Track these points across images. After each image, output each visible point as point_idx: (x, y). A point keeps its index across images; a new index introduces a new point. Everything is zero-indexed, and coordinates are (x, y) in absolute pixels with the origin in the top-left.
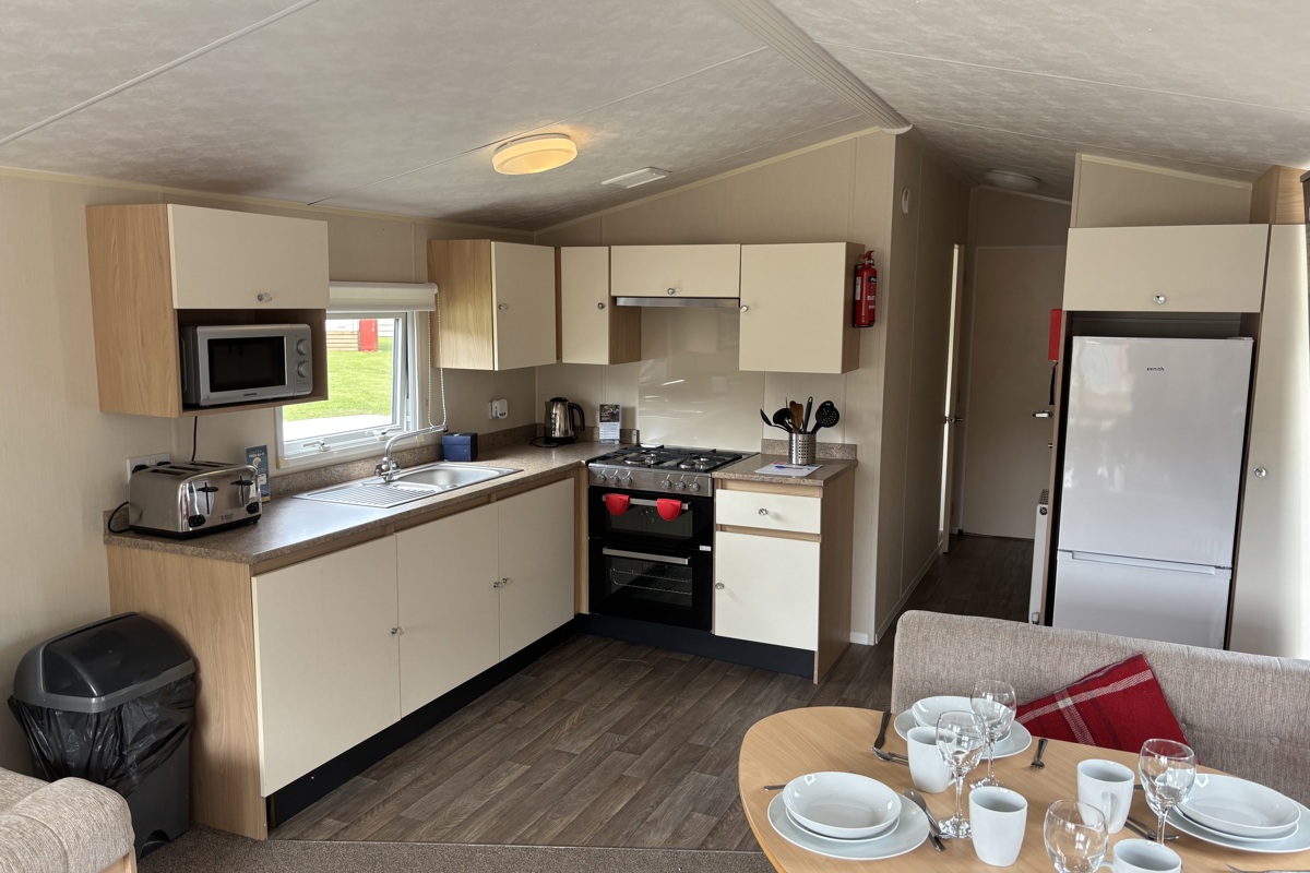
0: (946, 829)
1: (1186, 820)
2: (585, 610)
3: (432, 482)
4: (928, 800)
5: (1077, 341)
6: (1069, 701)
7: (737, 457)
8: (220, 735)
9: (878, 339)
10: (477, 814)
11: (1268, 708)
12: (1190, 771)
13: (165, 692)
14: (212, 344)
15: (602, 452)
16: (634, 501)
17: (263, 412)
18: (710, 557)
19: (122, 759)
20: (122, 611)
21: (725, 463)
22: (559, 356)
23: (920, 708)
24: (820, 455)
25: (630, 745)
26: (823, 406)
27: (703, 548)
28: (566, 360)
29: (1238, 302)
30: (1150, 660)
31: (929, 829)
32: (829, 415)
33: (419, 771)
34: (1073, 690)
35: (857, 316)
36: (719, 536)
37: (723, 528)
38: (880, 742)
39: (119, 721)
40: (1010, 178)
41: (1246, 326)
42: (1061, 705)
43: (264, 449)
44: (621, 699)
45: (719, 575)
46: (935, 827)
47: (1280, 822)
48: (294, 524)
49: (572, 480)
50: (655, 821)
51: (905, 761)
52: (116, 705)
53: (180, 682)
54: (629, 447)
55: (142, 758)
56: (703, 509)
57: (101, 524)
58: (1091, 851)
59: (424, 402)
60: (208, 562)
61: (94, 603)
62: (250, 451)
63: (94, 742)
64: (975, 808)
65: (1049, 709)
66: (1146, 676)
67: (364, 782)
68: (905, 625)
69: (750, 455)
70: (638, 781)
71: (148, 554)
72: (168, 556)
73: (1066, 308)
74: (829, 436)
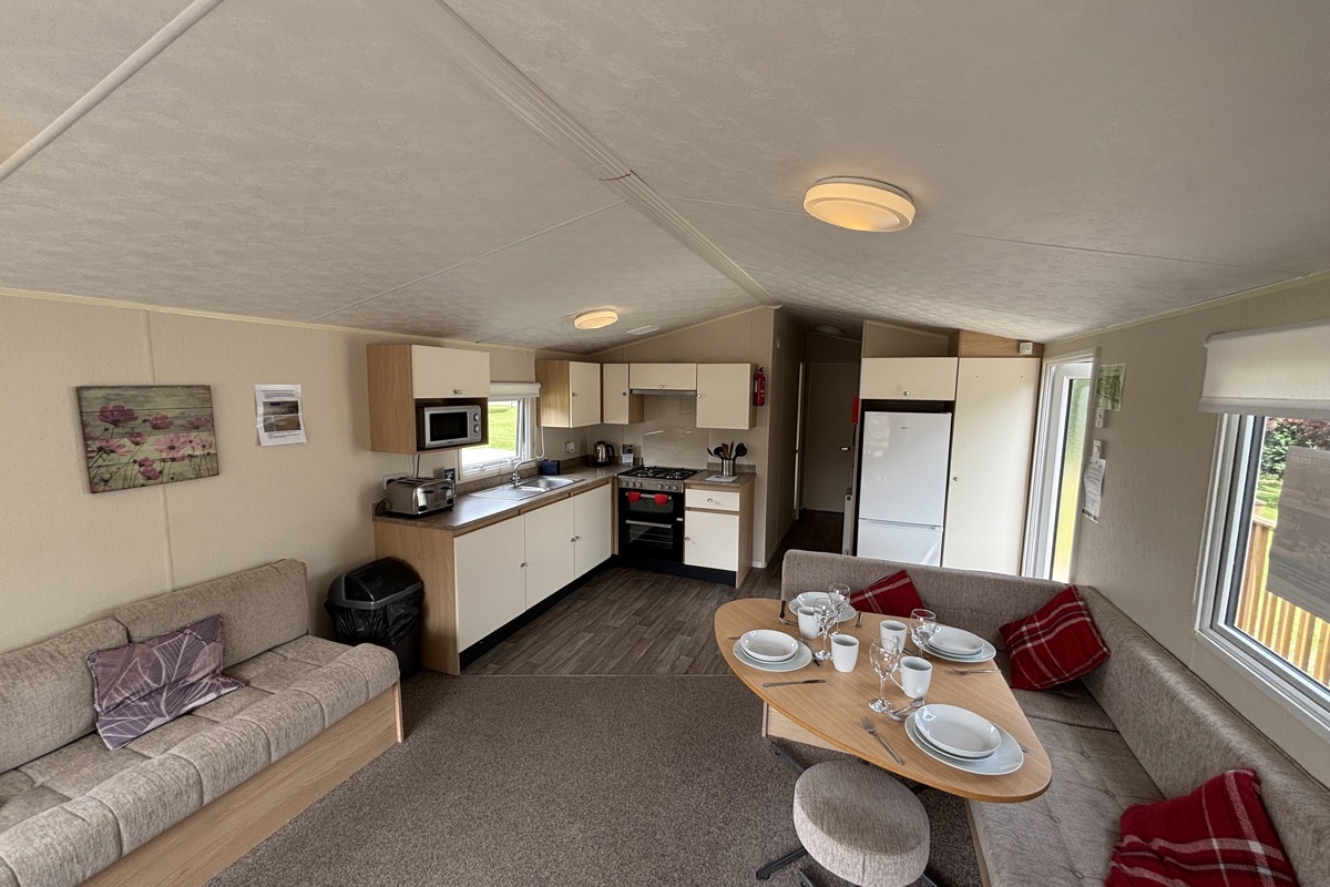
0: (820, 656)
1: (931, 647)
2: (616, 553)
3: (537, 486)
4: (809, 642)
5: (867, 413)
6: (871, 594)
7: (695, 472)
8: (435, 620)
9: (766, 412)
10: (569, 659)
11: (965, 595)
12: (933, 625)
13: (406, 600)
14: (431, 415)
15: (625, 470)
16: (642, 495)
17: (453, 452)
18: (682, 524)
19: (387, 633)
20: (381, 557)
21: (689, 476)
22: (602, 420)
23: (801, 598)
24: (737, 471)
25: (645, 622)
26: (739, 446)
27: (679, 519)
28: (605, 422)
29: (944, 396)
30: (908, 573)
31: (811, 657)
32: (742, 450)
33: (536, 638)
34: (872, 588)
35: (756, 400)
36: (687, 512)
37: (689, 509)
38: (782, 616)
39: (385, 614)
40: (829, 330)
41: (947, 407)
42: (867, 596)
43: (453, 470)
44: (638, 598)
45: (688, 533)
46: (814, 655)
47: (975, 647)
48: (469, 512)
49: (610, 485)
50: (661, 661)
51: (797, 624)
52: (383, 605)
53: (414, 594)
54: (638, 469)
55: (396, 634)
56: (679, 499)
57: (371, 511)
58: (892, 662)
59: (533, 444)
60: (429, 530)
61: (367, 553)
62: (446, 471)
63: (373, 625)
64: (833, 643)
65: (861, 598)
66: (907, 581)
67: (507, 644)
68: (788, 557)
69: (702, 471)
70: (651, 640)
71: (396, 526)
72: (408, 527)
73: (861, 397)
74: (742, 461)
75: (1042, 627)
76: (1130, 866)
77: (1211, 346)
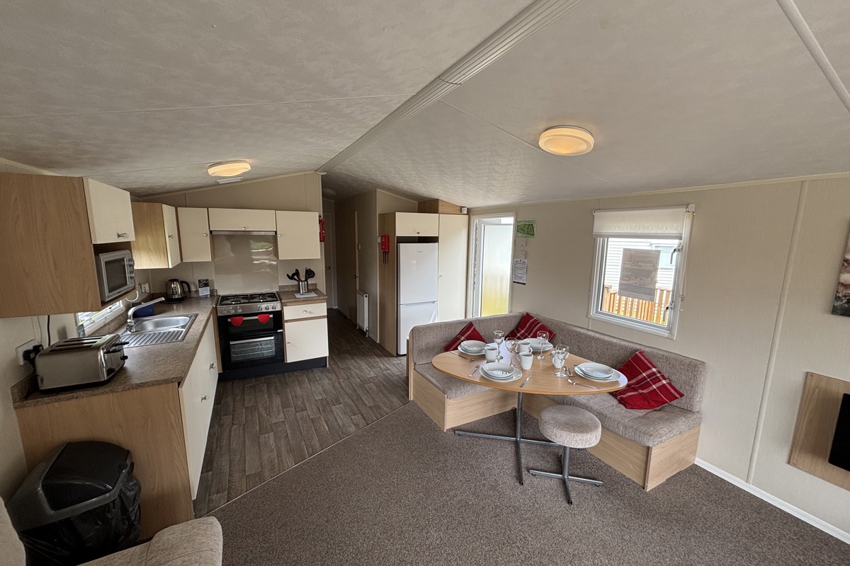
2: (221, 371)
5: (400, 245)
14: (107, 263)
16: (245, 318)
18: (282, 334)
22: (182, 260)
25: (299, 409)
27: (279, 331)
28: (184, 261)
29: (427, 234)
32: (311, 273)
36: (286, 325)
37: (287, 321)
41: (433, 240)
42: (462, 339)
49: (212, 315)
50: (344, 425)
56: (280, 316)
57: (11, 396)
66: (474, 327)
70: (319, 417)
73: (397, 235)
74: (310, 281)
75: (526, 332)
76: (624, 394)
77: (596, 214)
